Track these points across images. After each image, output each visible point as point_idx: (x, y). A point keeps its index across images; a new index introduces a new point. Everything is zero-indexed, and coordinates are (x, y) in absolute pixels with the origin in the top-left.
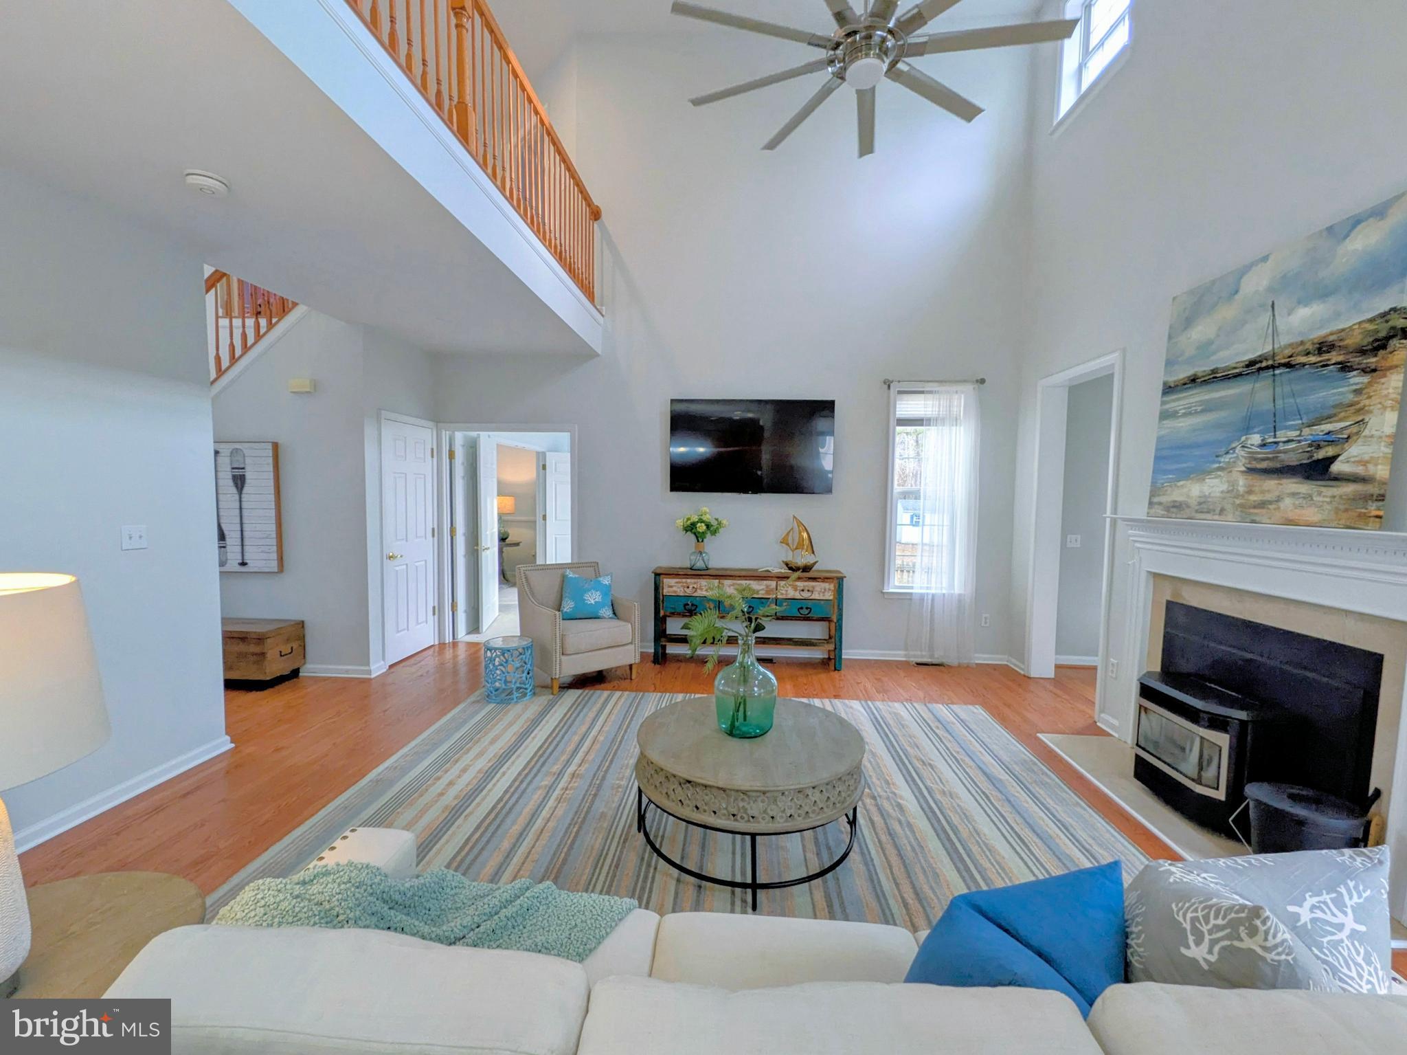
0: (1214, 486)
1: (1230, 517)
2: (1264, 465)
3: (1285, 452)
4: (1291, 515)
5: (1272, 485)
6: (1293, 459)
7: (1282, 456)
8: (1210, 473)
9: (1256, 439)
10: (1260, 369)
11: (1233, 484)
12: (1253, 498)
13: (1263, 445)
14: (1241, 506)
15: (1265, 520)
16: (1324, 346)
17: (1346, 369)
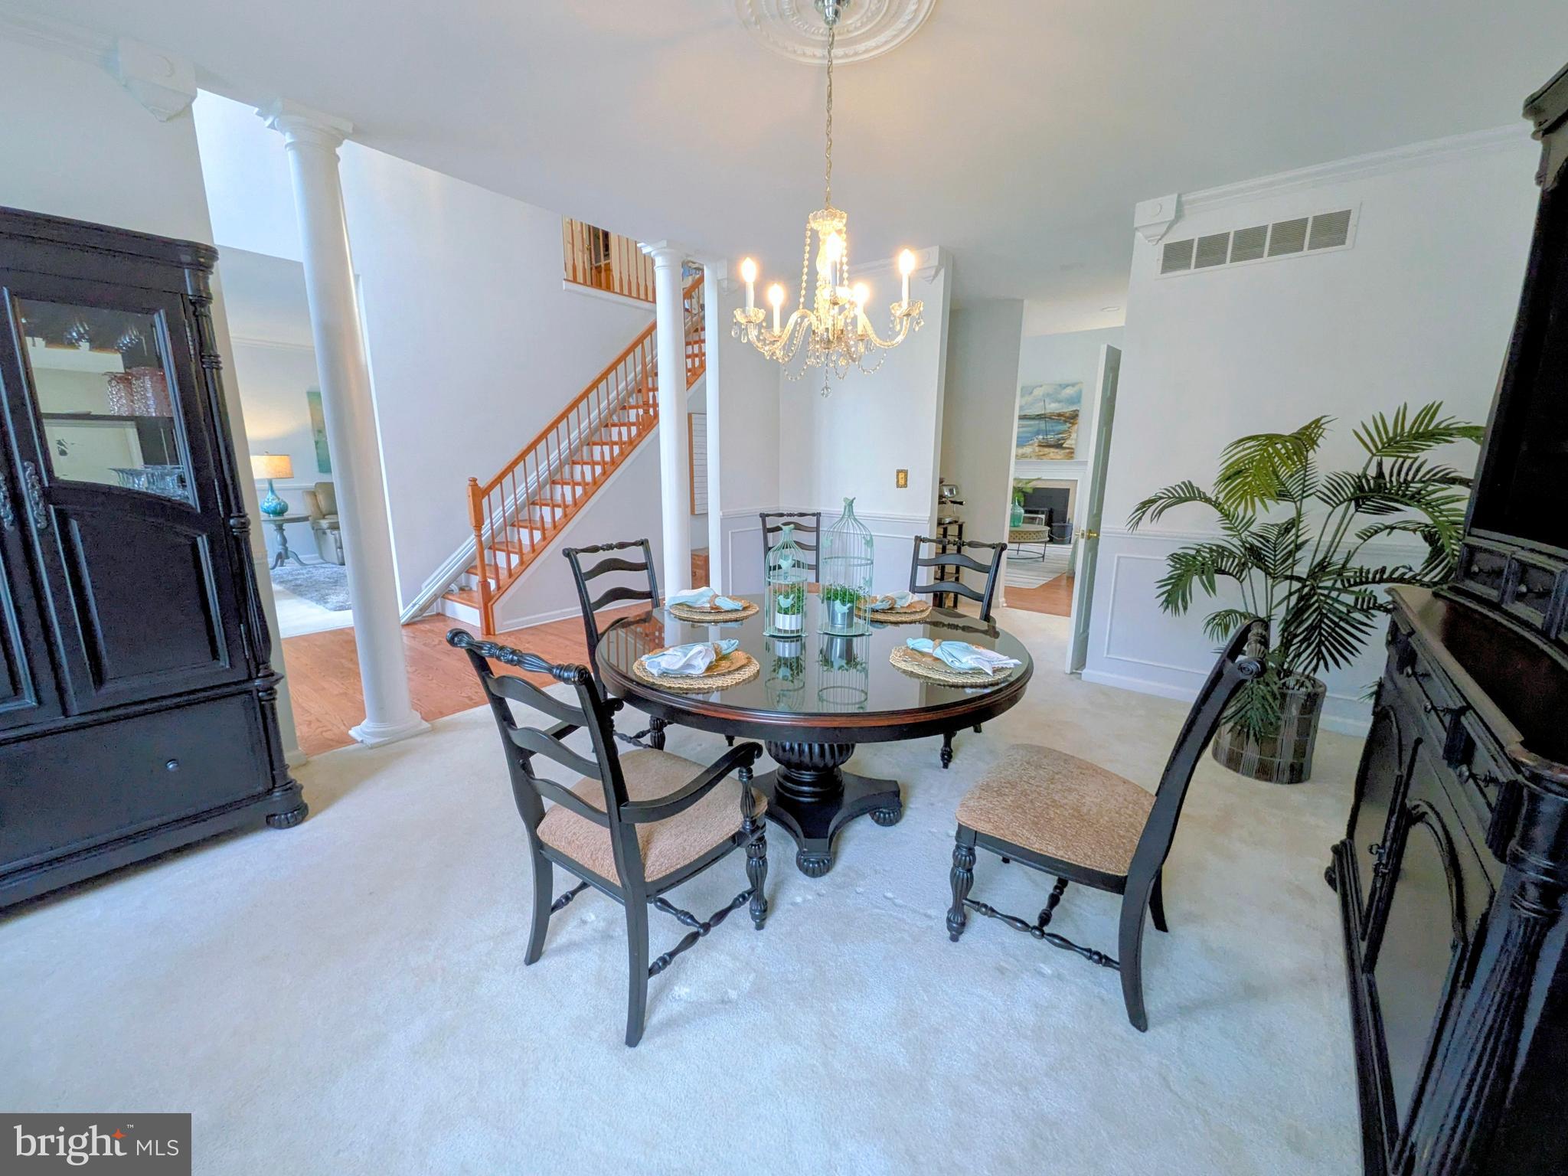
1: (1034, 458)
4: (1053, 458)
5: (1047, 450)
6: (1052, 443)
9: (1041, 437)
11: (1034, 449)
12: (1041, 453)
14: (1037, 455)
15: (1045, 459)
16: (1059, 415)
17: (1065, 422)
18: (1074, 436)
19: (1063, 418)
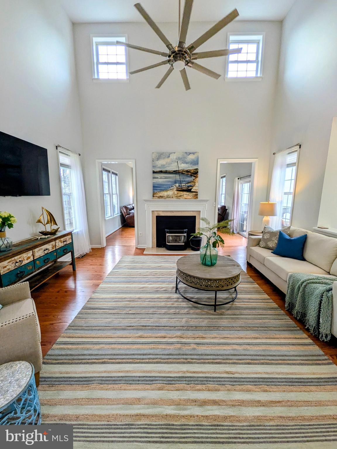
0: (170, 193)
1: (174, 198)
2: (180, 189)
3: (183, 187)
4: (186, 198)
5: (182, 193)
6: (185, 189)
7: (183, 188)
8: (169, 190)
9: (177, 185)
10: (176, 173)
11: (174, 192)
12: (178, 195)
13: (179, 186)
14: (176, 196)
15: (181, 199)
16: (187, 171)
17: (191, 176)
18: (197, 184)
19: (190, 174)
